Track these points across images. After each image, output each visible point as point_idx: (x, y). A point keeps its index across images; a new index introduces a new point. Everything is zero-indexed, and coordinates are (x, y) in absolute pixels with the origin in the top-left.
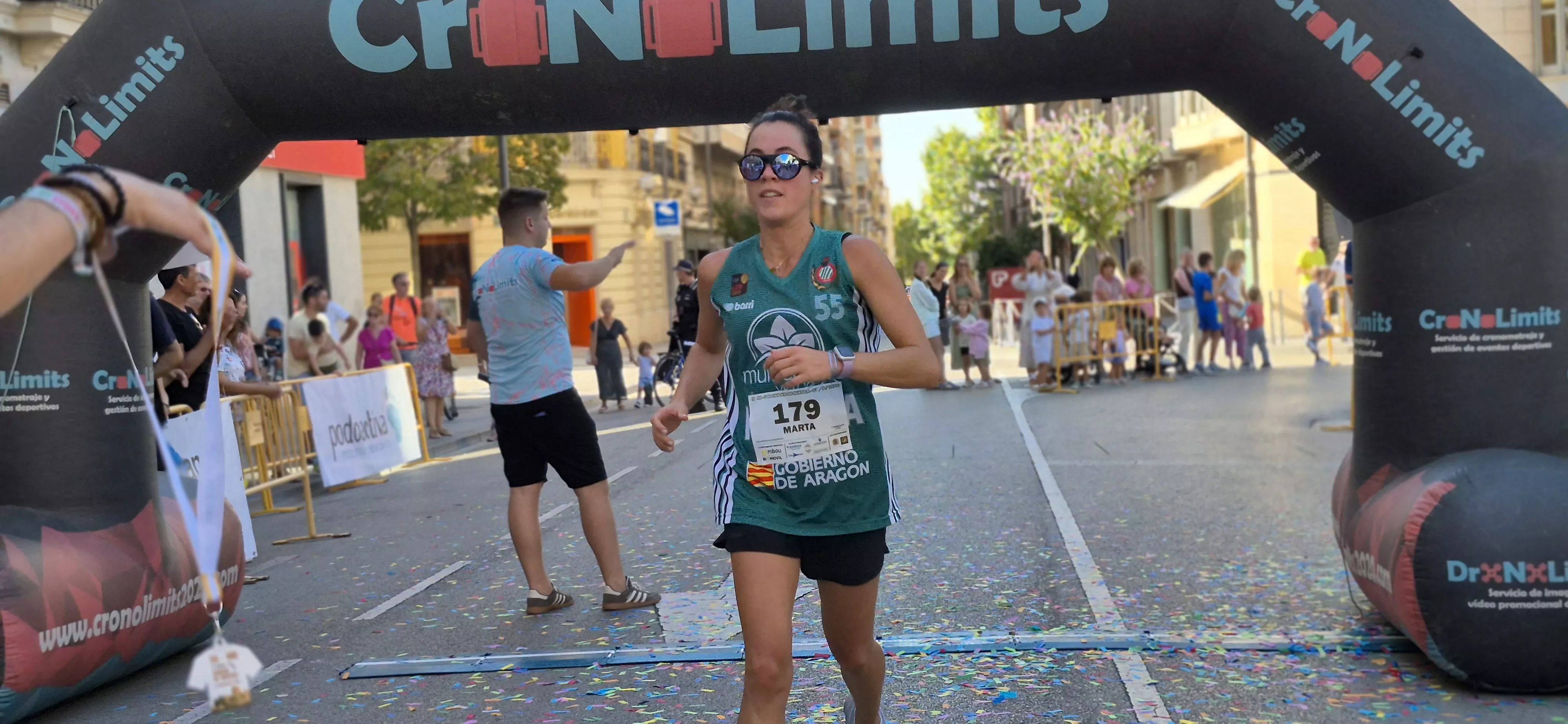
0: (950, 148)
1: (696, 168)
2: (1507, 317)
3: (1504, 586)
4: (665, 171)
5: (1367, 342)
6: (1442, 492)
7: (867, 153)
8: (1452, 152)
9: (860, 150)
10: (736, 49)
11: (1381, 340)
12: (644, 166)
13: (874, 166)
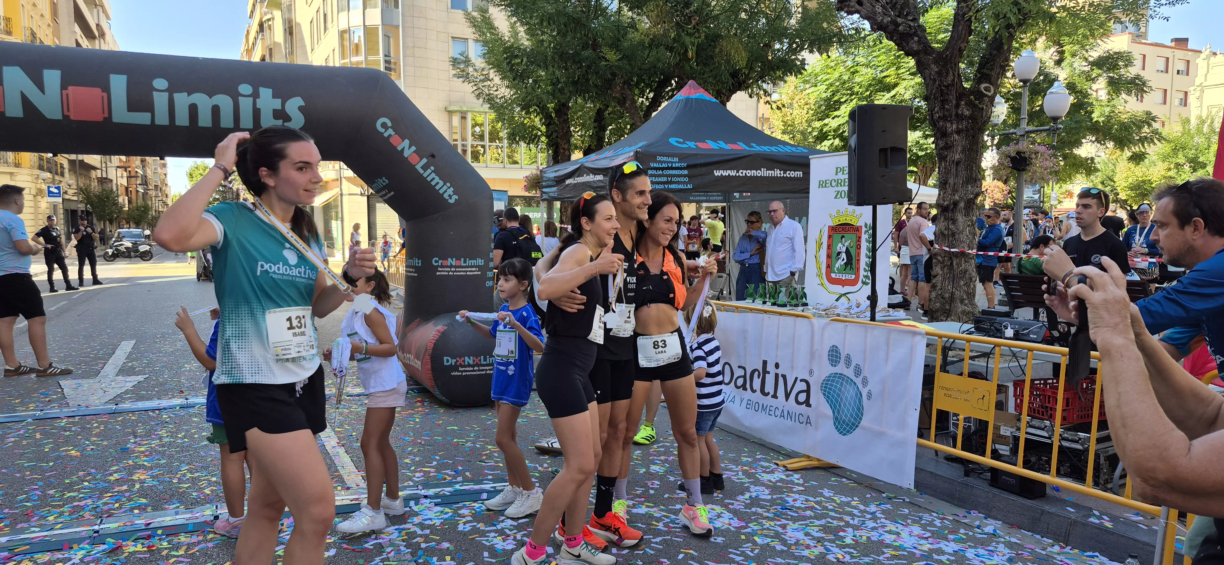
0: (201, 171)
1: (69, 171)
2: (465, 262)
3: (465, 366)
4: (54, 172)
5: (411, 270)
6: (442, 330)
7: (159, 170)
8: (446, 196)
9: (155, 169)
10: (115, 119)
11: (417, 269)
12: (41, 168)
13: (163, 177)
